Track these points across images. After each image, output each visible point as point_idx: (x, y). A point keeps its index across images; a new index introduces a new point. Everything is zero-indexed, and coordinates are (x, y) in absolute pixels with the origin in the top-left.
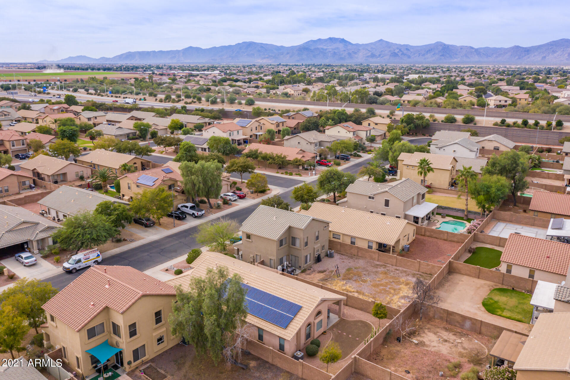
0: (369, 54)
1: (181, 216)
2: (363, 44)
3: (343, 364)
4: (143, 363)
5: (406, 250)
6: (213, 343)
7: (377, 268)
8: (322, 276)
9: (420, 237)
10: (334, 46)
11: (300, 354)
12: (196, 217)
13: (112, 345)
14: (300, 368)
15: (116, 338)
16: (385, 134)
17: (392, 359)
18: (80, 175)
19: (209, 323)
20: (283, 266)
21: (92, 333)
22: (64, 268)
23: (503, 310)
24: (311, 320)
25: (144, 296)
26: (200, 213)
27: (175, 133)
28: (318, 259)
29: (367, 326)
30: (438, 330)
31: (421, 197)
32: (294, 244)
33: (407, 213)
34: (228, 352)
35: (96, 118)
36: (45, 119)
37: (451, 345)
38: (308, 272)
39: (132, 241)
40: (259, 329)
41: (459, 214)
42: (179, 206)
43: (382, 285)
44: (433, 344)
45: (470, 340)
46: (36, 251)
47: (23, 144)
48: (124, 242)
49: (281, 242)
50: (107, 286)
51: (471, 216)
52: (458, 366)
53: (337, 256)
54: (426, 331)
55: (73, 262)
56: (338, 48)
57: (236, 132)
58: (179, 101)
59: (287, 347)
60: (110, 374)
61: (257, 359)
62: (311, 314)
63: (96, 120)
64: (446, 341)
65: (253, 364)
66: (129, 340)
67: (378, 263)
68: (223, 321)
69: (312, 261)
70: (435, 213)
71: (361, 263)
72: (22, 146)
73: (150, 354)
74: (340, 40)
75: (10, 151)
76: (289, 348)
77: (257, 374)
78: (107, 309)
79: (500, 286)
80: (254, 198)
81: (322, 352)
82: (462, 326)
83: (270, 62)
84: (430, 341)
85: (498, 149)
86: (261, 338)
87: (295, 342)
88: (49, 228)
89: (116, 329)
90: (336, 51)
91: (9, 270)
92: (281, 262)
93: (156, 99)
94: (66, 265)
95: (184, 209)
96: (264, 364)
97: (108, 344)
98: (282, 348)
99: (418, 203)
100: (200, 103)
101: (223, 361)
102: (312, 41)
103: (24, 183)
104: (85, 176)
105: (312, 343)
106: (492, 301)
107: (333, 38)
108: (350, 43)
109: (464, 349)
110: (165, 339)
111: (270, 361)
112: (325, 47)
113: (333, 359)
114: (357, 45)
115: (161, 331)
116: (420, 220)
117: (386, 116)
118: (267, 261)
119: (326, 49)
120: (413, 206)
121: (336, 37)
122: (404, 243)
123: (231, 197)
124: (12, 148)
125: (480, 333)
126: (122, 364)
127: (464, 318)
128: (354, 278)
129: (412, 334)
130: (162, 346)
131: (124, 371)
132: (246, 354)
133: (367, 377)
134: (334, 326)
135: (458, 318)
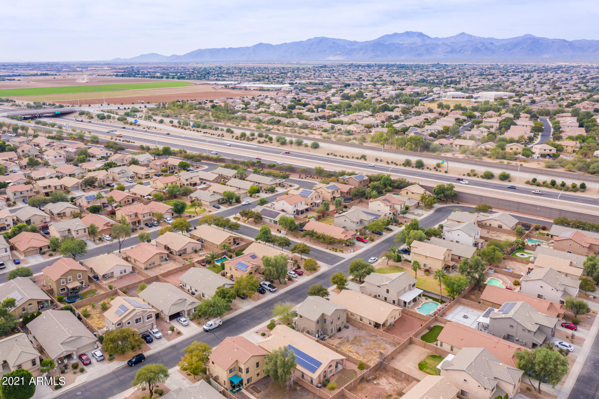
0: (449, 49)
1: (262, 291)
2: (443, 38)
3: (337, 391)
4: (251, 385)
5: (392, 325)
6: (282, 379)
7: (371, 337)
8: (339, 341)
9: (404, 315)
10: (411, 40)
11: (320, 385)
12: (271, 292)
13: (238, 376)
14: (318, 392)
15: (240, 373)
16: (418, 203)
17: (361, 390)
18: (194, 249)
19: (280, 371)
20: (319, 334)
21: (231, 371)
22: (204, 328)
23: (427, 368)
24: (326, 369)
25: (253, 356)
26: (274, 290)
27: (253, 196)
28: (339, 330)
29: (355, 372)
30: (389, 377)
31: (412, 286)
32: (325, 322)
33: (400, 298)
34: (288, 383)
35: (192, 178)
36: (156, 182)
37: (392, 385)
38: (333, 338)
39: (236, 310)
40: (302, 372)
41: (437, 297)
42: (262, 283)
43: (370, 349)
44: (383, 384)
45: (402, 384)
46: (186, 316)
47: (150, 215)
48: (231, 311)
49: (318, 322)
50: (236, 350)
51: (444, 300)
52: (391, 396)
53: (351, 327)
54: (383, 377)
55: (208, 326)
56: (414, 43)
57: (300, 203)
58: (253, 139)
59: (314, 382)
60: (238, 388)
61: (300, 386)
62: (326, 367)
63: (191, 180)
64: (390, 383)
65: (298, 388)
66: (246, 374)
67: (373, 334)
68: (286, 370)
69: (336, 331)
70: (422, 295)
71: (363, 333)
72: (149, 217)
73: (253, 381)
74: (417, 34)
75: (142, 221)
76: (315, 382)
77: (300, 393)
78: (237, 361)
79: (434, 354)
80: (308, 275)
81: (330, 385)
82: (401, 377)
83: (342, 59)
84: (383, 383)
85: (501, 227)
86: (303, 376)
87: (318, 380)
88: (193, 303)
89: (240, 370)
90: (413, 46)
91: (177, 329)
92: (318, 332)
93: (233, 136)
94: (205, 327)
95: (264, 286)
96: (303, 389)
97: (237, 376)
98: (312, 382)
99: (410, 289)
100: (271, 143)
101: (285, 386)
102: (387, 35)
103: (162, 257)
104: (198, 249)
105: (326, 380)
106: (424, 363)
107: (410, 32)
108: (428, 37)
109: (397, 388)
110: (260, 374)
111: (306, 387)
112: (401, 42)
113: (333, 389)
114: (436, 39)
115: (259, 371)
116: (407, 304)
117: (433, 167)
118: (310, 332)
119: (402, 44)
120: (405, 292)
121: (414, 31)
122: (391, 321)
123: (293, 275)
124: (143, 218)
125: (408, 380)
126: (242, 385)
127: (402, 373)
128: (357, 344)
129: (375, 379)
130: (259, 377)
131: (243, 387)
132: (296, 383)
133: (347, 398)
134: (339, 372)
135: (399, 373)
